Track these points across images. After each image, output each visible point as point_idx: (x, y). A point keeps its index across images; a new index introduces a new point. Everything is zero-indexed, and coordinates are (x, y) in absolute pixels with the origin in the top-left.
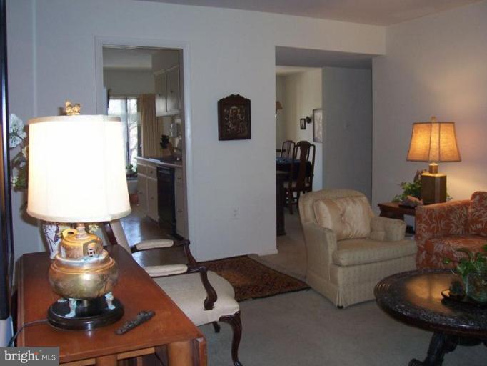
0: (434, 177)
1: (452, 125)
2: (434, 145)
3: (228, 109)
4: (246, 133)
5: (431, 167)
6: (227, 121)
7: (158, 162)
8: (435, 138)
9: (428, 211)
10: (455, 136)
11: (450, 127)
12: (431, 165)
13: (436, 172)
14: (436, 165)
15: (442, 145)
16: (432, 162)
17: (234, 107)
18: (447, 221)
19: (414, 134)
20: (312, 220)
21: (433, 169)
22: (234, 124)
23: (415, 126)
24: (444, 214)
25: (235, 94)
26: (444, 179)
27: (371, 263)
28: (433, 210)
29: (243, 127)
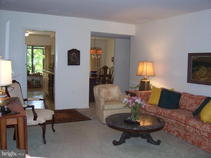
0: (145, 82)
1: (152, 63)
2: (145, 70)
3: (71, 54)
4: (78, 63)
5: (144, 78)
6: (71, 58)
7: (49, 72)
8: (145, 67)
9: (140, 93)
10: (153, 67)
11: (151, 64)
12: (145, 77)
13: (146, 80)
14: (146, 77)
15: (147, 70)
16: (145, 76)
17: (74, 53)
18: (147, 97)
19: (139, 66)
20: (97, 94)
21: (145, 78)
22: (74, 59)
23: (140, 63)
24: (146, 95)
25: (74, 49)
26: (149, 82)
27: (115, 109)
28: (142, 93)
29: (77, 61)
